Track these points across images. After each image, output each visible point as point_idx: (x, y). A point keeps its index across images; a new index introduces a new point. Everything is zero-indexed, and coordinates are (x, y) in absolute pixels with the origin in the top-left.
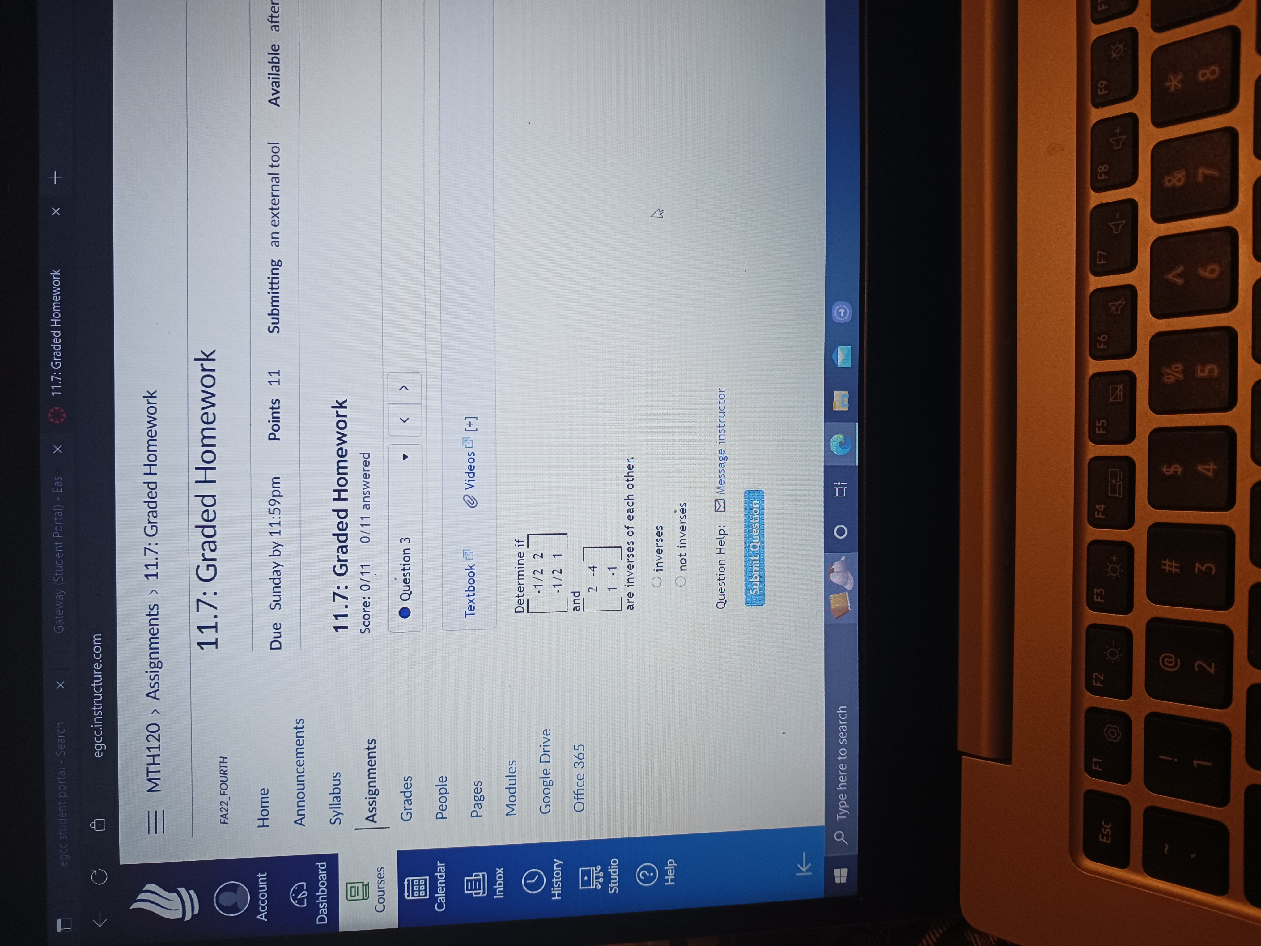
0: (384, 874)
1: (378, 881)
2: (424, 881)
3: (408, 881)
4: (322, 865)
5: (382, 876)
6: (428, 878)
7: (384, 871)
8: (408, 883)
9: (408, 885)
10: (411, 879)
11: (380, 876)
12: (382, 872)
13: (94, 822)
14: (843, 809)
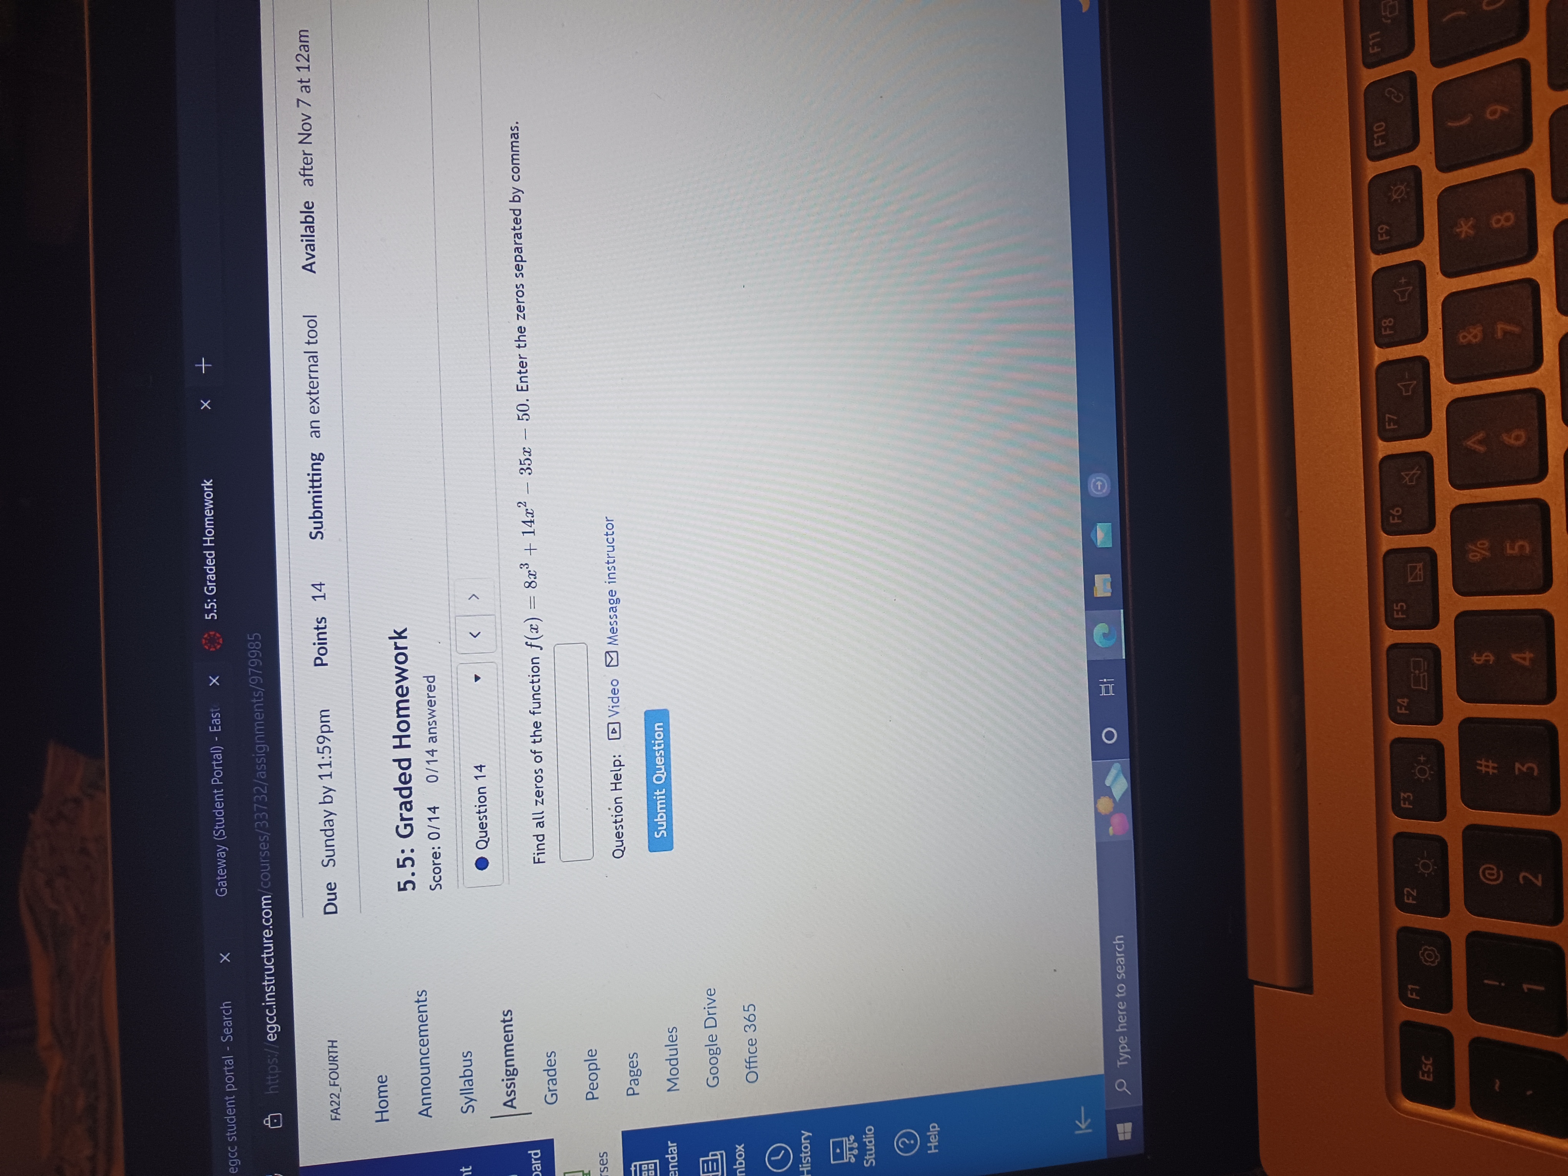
0: (607, 1160)
1: (600, 1169)
2: (653, 1165)
3: (635, 1166)
4: (535, 1154)
5: (605, 1163)
6: (657, 1161)
7: (607, 1156)
8: (635, 1168)
9: (636, 1171)
10: (638, 1163)
11: (603, 1162)
12: (604, 1158)
13: (268, 1118)
14: (1124, 1053)
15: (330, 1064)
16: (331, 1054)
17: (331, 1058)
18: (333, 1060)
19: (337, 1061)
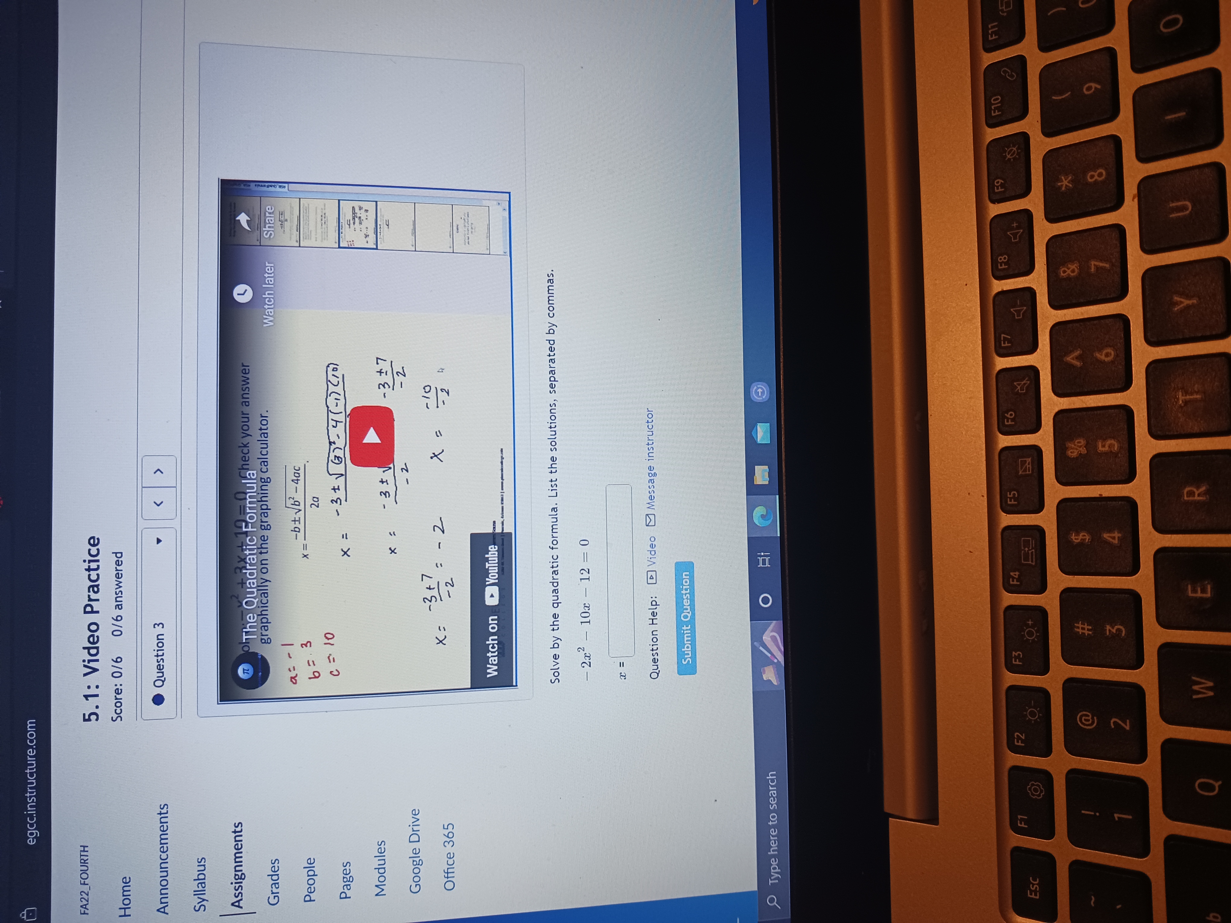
13: (24, 911)
14: (775, 873)
15: (81, 866)
16: (82, 857)
17: (82, 861)
18: (84, 863)
19: (87, 863)
